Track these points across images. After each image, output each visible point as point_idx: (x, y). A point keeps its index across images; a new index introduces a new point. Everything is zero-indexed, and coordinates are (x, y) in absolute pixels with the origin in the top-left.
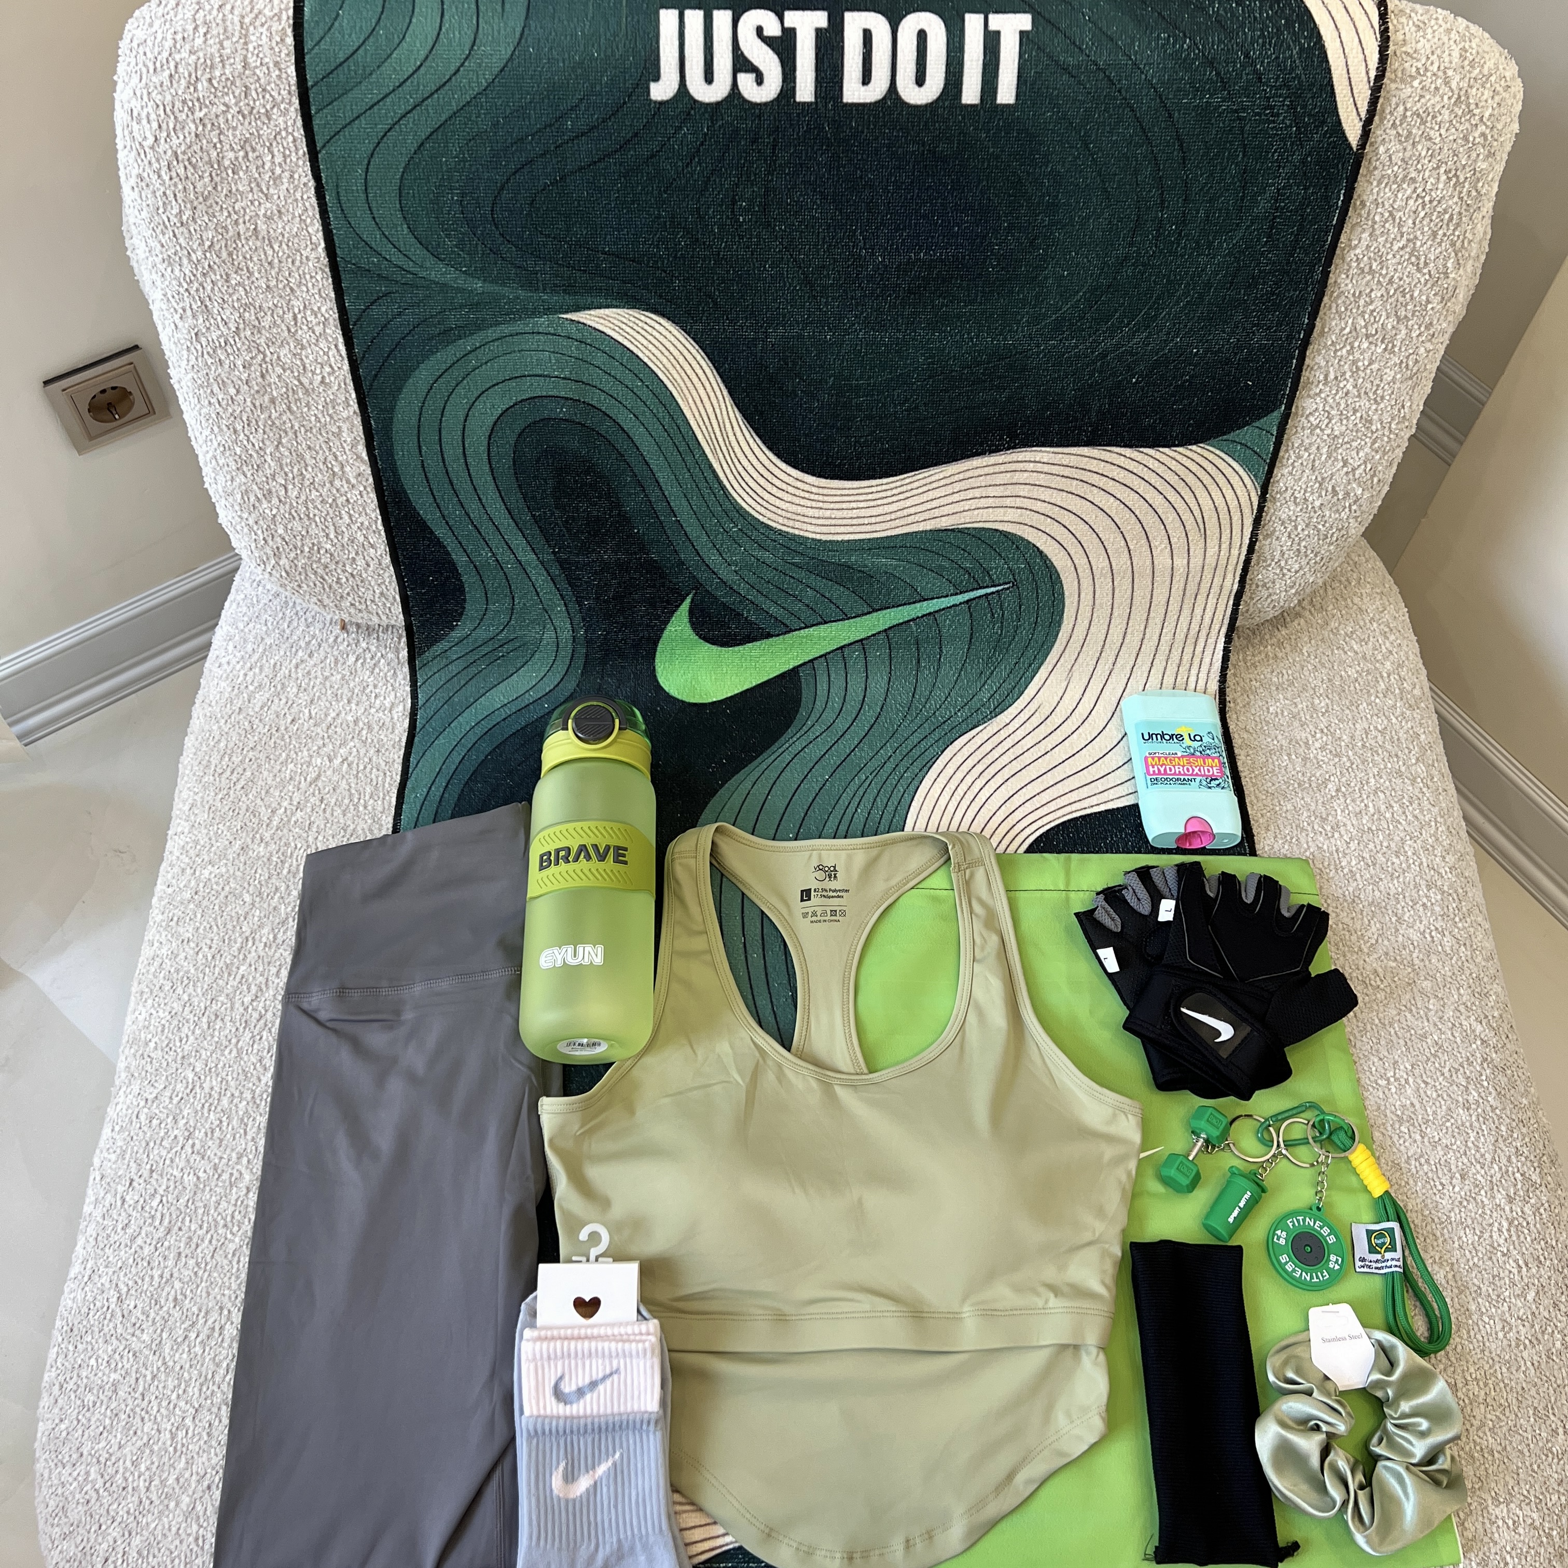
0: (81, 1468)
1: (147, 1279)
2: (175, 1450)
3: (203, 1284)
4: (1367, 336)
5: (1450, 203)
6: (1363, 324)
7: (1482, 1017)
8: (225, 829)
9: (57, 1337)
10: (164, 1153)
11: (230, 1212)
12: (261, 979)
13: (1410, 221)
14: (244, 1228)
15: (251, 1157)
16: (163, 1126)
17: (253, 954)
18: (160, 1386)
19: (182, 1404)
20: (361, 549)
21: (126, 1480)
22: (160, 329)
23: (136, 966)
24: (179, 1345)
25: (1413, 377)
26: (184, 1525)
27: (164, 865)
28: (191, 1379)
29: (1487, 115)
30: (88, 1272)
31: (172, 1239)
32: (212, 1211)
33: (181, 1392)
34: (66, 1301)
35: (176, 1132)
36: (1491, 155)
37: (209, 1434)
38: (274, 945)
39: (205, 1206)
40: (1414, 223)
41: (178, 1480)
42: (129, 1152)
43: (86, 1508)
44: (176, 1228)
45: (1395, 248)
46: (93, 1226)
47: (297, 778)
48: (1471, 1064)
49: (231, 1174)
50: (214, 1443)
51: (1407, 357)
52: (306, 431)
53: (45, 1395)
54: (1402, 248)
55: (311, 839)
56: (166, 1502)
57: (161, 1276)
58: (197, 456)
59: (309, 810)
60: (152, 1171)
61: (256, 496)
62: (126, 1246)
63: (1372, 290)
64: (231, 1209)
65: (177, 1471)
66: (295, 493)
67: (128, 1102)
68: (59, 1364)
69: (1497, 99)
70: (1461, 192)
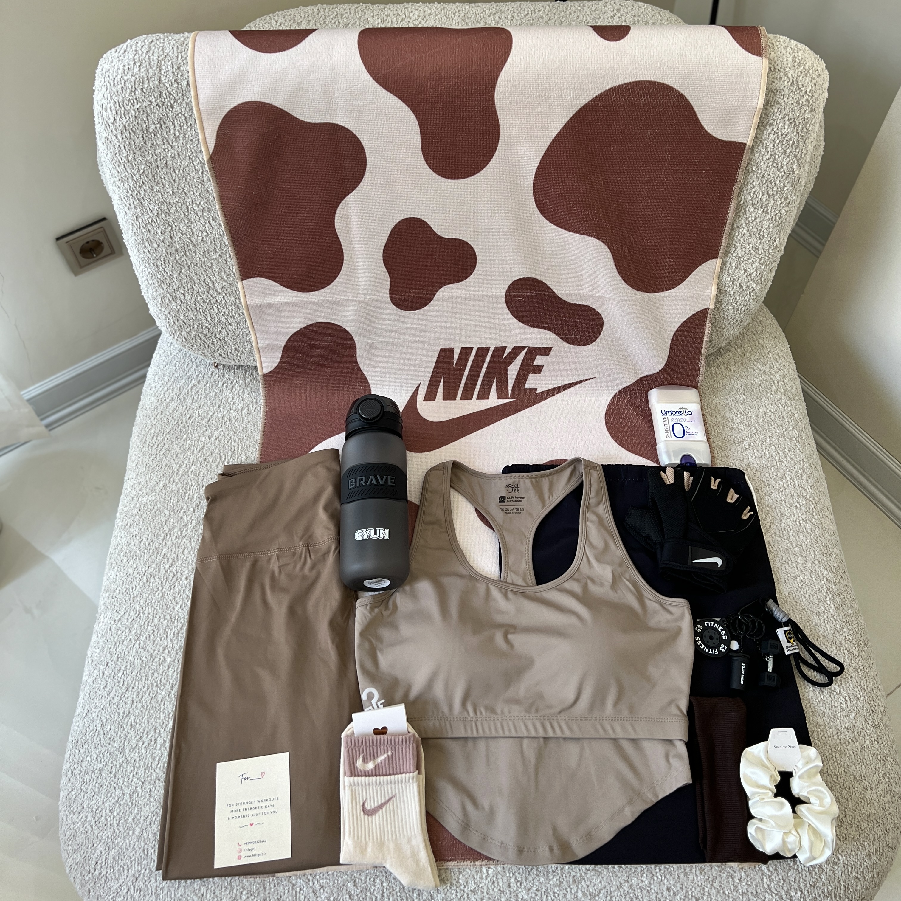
0: (83, 815)
1: (116, 714)
2: (132, 803)
3: (146, 717)
4: (753, 205)
5: (792, 135)
6: (750, 198)
7: (828, 566)
8: (154, 476)
9: (69, 746)
10: (124, 648)
11: (159, 678)
12: (175, 556)
13: (771, 146)
14: (167, 687)
15: (170, 649)
16: (123, 634)
17: (170, 542)
18: (124, 770)
19: (135, 780)
20: (224, 326)
21: (107, 820)
22: (118, 214)
23: (108, 550)
24: (134, 749)
25: (780, 226)
26: (137, 843)
27: (122, 496)
28: (140, 766)
29: (808, 90)
30: (86, 711)
31: (129, 694)
32: (150, 678)
33: (135, 773)
34: (74, 727)
35: (130, 637)
36: (812, 110)
37: (150, 795)
38: (181, 537)
39: (146, 676)
40: (774, 146)
41: (133, 819)
42: (106, 648)
43: (85, 835)
44: (131, 687)
45: (765, 159)
46: (87, 687)
47: (192, 448)
48: (820, 592)
49: (160, 659)
50: (152, 800)
51: (776, 215)
52: (194, 265)
53: (64, 777)
54: (769, 159)
55: (199, 481)
56: (128, 831)
57: (124, 713)
58: (137, 279)
59: (198, 465)
60: (118, 658)
61: (169, 299)
62: (105, 697)
63: (753, 181)
64: (160, 677)
65: (133, 815)
66: (189, 297)
67: (105, 621)
68: (71, 760)
69: (814, 82)
70: (797, 130)
